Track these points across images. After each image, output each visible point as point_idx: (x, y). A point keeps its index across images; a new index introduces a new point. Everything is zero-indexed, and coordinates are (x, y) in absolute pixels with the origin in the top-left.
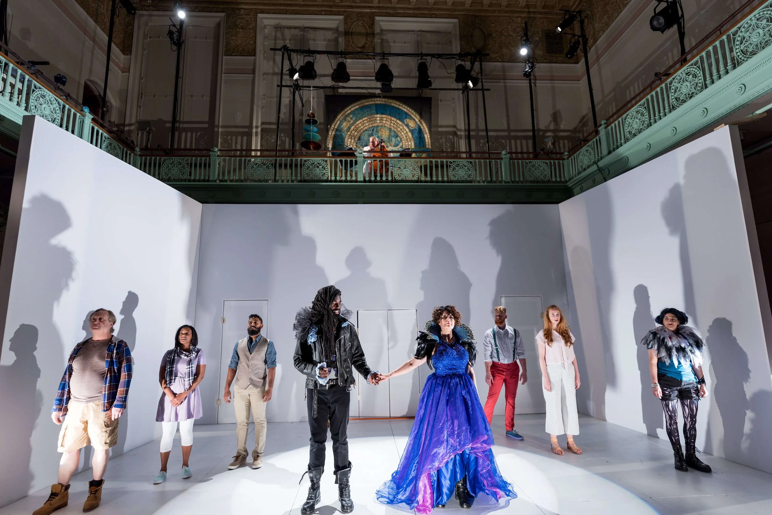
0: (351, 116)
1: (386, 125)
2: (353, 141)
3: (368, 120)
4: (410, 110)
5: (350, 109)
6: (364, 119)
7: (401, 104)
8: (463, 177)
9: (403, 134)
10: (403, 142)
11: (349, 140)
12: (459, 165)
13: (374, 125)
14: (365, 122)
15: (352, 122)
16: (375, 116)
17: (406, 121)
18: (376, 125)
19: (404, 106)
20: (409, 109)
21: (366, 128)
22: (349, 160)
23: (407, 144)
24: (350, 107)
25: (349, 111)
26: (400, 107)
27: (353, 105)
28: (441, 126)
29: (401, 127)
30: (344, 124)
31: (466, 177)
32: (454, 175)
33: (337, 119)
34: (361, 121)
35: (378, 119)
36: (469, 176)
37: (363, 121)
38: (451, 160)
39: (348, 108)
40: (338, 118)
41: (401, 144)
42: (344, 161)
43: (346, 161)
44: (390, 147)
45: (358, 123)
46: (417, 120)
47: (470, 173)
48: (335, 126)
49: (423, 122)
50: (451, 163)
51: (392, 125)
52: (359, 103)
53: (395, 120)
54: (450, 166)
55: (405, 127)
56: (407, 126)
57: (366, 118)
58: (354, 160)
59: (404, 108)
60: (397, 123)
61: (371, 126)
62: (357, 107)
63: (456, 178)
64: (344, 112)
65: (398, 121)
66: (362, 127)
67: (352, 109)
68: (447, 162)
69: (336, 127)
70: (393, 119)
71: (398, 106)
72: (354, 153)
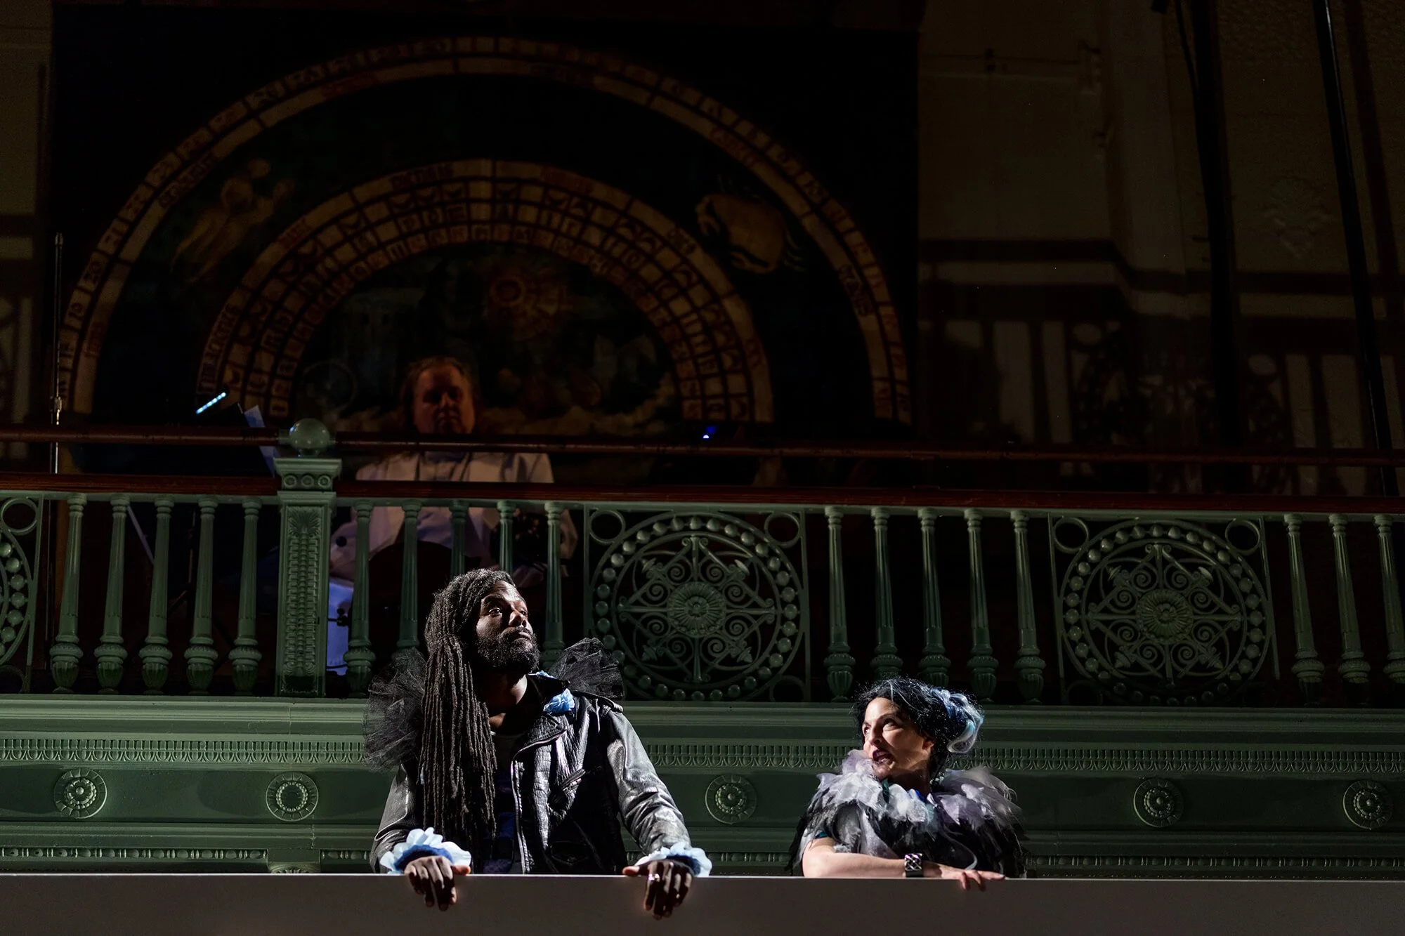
0: (261, 168)
1: (547, 240)
2: (265, 361)
3: (401, 199)
4: (744, 128)
5: (253, 114)
6: (362, 193)
7: (668, 84)
8: (1176, 650)
9: (680, 307)
10: (686, 369)
11: (238, 354)
12: (1140, 553)
13: (443, 238)
14: (374, 213)
15: (264, 210)
16: (459, 168)
17: (710, 211)
18: (462, 235)
19: (692, 96)
20: (729, 117)
21: (380, 259)
22: (207, 503)
23: (714, 387)
24: (253, 101)
25: (250, 130)
26: (660, 104)
27: (278, 87)
28: (972, 250)
29: (668, 258)
30: (200, 230)
31: (1208, 655)
32: (1097, 636)
33: (143, 192)
34: (342, 203)
35: (484, 190)
36: (1231, 643)
37: (359, 208)
38: (1075, 515)
39: (239, 109)
40: (154, 178)
41: (665, 390)
42: (163, 517)
43: (184, 516)
44: (576, 411)
45: (313, 219)
46: (797, 205)
47: (1234, 618)
48: (120, 245)
49: (848, 223)
50: (1070, 534)
51: (594, 237)
52: (333, 67)
53: (619, 198)
54: (1063, 560)
55: (698, 258)
56: (719, 246)
57: (383, 185)
58: (250, 504)
59: (696, 109)
60: (633, 223)
61: (419, 243)
62: (313, 98)
63: (1122, 661)
64: (203, 135)
65: (645, 213)
66: (346, 253)
67: (273, 116)
68: (1035, 527)
69: (132, 250)
70: (600, 191)
71: (641, 97)
72: (255, 451)
